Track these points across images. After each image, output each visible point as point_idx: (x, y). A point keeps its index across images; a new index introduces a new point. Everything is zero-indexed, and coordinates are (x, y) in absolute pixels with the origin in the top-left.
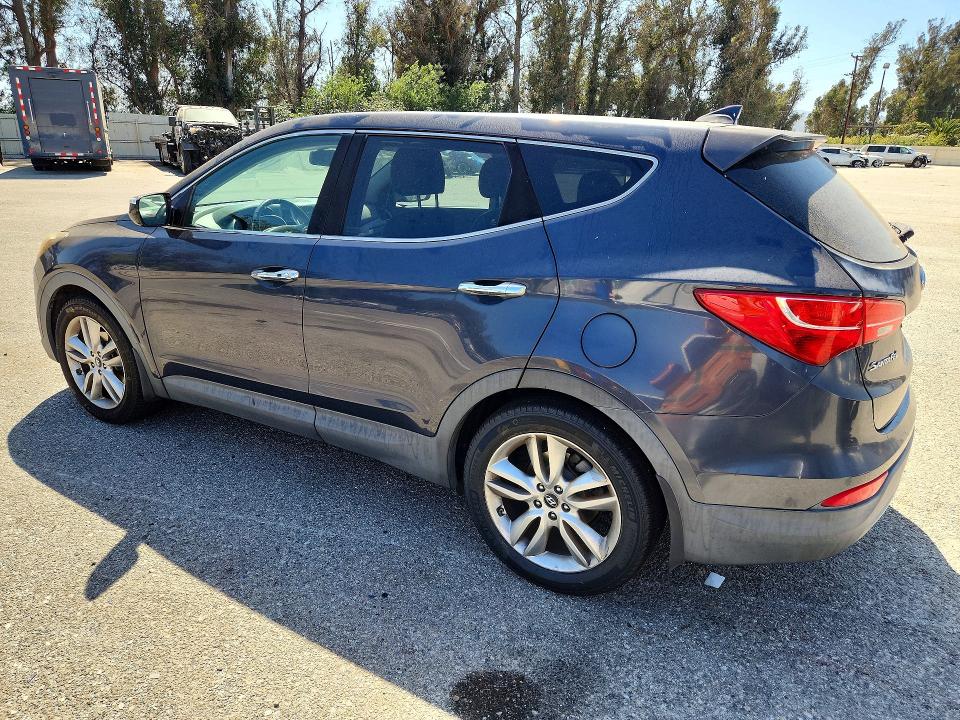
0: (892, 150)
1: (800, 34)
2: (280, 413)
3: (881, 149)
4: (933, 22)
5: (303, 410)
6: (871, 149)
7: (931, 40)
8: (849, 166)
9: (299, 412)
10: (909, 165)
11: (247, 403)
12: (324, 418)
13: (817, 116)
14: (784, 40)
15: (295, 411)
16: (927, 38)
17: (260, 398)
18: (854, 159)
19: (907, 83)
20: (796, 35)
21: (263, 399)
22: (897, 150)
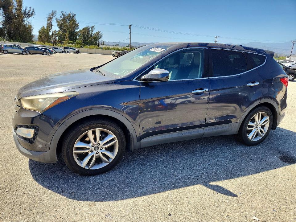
0: (70, 48)
1: (32, 10)
2: (192, 133)
3: (68, 48)
4: (63, 12)
5: (200, 130)
6: (65, 48)
7: (64, 17)
8: (61, 53)
9: (199, 131)
10: (75, 53)
11: (180, 135)
12: (206, 130)
13: (41, 37)
14: (27, 11)
15: (197, 131)
16: (63, 17)
17: (184, 132)
18: (62, 51)
19: (60, 29)
20: (30, 10)
21: (185, 132)
22: (72, 49)
